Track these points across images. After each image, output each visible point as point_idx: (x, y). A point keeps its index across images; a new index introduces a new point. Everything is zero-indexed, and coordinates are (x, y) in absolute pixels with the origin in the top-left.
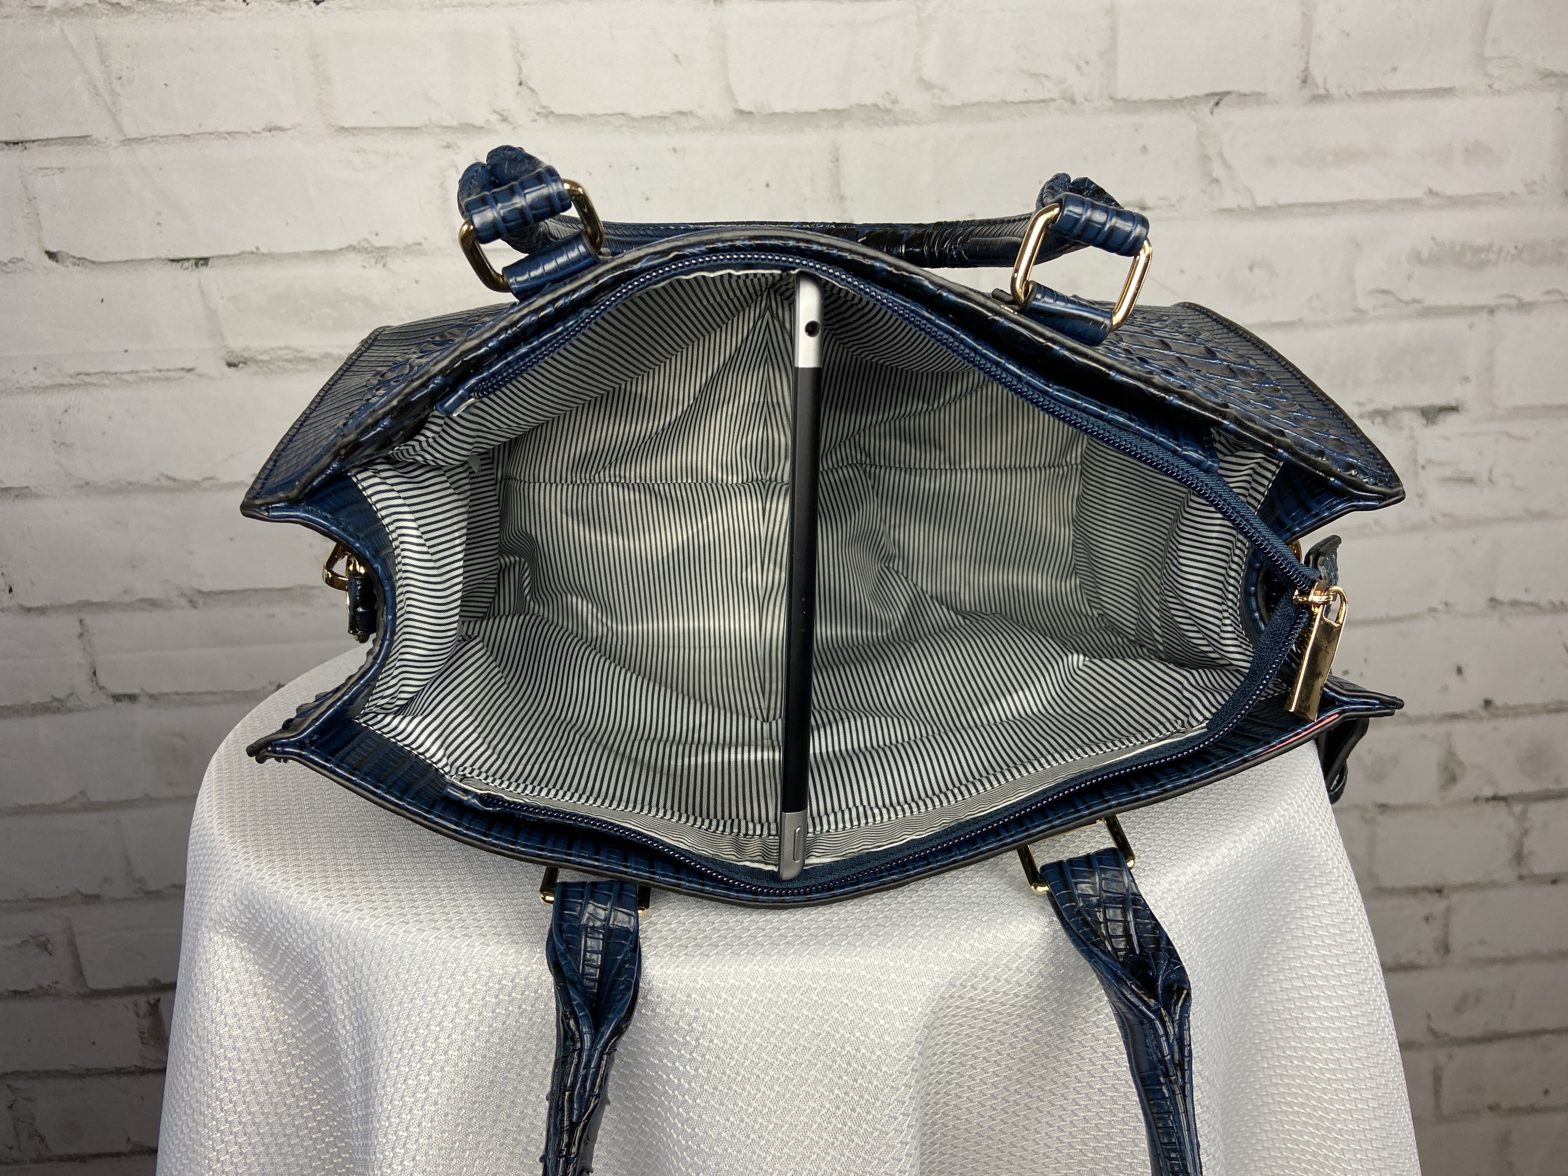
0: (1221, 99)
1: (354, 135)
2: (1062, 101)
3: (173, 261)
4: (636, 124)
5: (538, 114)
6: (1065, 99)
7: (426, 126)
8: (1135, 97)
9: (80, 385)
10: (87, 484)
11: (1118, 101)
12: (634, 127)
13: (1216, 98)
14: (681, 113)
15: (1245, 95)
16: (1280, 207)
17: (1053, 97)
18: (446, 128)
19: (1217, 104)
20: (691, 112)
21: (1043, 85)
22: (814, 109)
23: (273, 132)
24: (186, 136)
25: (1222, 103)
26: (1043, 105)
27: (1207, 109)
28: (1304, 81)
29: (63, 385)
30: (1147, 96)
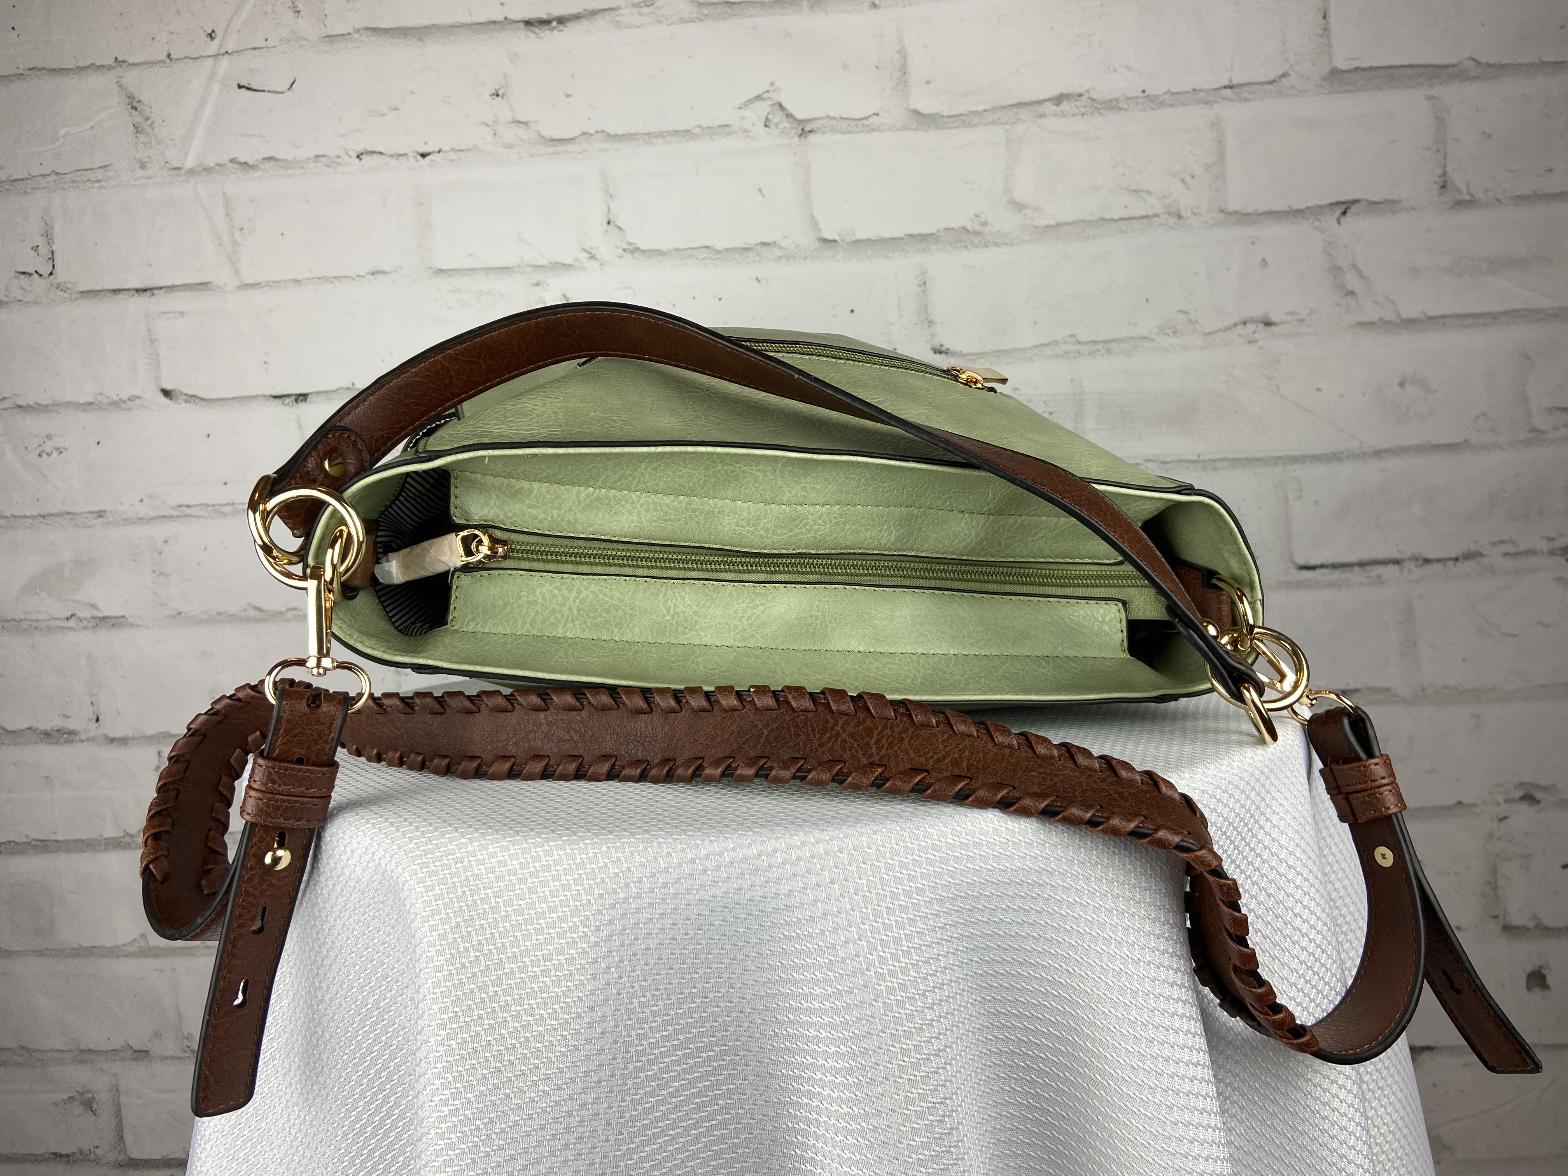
0: (1349, 208)
1: (450, 275)
2: (1167, 216)
3: (276, 397)
4: (719, 256)
5: (624, 250)
6: (1170, 214)
7: (518, 266)
8: (1250, 210)
9: (180, 517)
10: (179, 614)
11: (1230, 214)
12: (718, 259)
13: (1343, 207)
14: (764, 244)
15: (1376, 203)
16: (1430, 319)
17: (1158, 212)
18: (538, 267)
19: (1344, 213)
20: (775, 243)
21: (1145, 200)
22: (900, 234)
23: (376, 276)
24: (297, 281)
25: (1348, 211)
26: (1146, 221)
27: (1334, 220)
28: (1443, 187)
29: (165, 517)
30: (1263, 208)
